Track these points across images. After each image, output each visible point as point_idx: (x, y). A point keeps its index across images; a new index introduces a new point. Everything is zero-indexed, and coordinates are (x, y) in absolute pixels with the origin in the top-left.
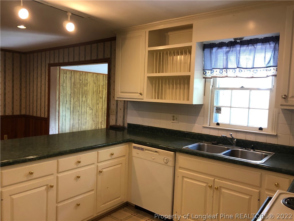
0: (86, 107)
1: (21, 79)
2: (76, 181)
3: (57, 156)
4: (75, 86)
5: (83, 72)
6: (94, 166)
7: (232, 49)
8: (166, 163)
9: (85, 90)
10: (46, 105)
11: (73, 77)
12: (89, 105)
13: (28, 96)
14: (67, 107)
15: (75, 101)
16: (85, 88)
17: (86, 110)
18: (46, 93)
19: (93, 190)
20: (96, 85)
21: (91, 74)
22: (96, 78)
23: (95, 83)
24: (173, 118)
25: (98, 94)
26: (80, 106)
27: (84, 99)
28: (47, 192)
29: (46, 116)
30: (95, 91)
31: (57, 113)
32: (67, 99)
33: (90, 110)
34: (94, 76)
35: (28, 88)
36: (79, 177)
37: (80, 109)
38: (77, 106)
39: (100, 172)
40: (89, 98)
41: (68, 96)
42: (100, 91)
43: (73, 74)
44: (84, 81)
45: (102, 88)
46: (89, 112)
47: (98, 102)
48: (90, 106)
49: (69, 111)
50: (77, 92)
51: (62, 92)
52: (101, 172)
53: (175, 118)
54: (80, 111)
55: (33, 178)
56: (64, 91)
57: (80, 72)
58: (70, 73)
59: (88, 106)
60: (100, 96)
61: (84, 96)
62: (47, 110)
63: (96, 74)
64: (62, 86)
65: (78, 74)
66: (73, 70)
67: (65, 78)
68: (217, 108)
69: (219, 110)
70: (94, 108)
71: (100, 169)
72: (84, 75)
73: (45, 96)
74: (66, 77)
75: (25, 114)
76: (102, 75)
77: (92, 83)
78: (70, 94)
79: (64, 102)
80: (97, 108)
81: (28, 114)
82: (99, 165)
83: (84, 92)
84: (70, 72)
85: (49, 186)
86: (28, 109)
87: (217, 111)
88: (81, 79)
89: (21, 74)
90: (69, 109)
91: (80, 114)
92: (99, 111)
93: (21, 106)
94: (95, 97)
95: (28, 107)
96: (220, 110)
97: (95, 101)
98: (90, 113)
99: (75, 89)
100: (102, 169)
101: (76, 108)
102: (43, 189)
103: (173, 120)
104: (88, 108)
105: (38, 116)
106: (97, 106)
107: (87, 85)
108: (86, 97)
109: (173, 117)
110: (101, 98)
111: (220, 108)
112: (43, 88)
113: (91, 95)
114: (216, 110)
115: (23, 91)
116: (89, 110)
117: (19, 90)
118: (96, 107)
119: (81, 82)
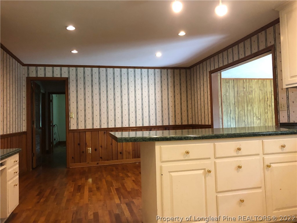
0: (252, 116)
1: (187, 92)
2: (238, 172)
3: (213, 138)
4: (238, 95)
5: (246, 79)
6: (259, 158)
9: (250, 98)
10: (209, 112)
11: (236, 85)
12: (256, 115)
13: (193, 107)
14: (231, 117)
15: (239, 110)
16: (250, 96)
17: (253, 121)
18: (209, 101)
19: (260, 188)
20: (262, 92)
21: (256, 80)
22: (262, 84)
23: (261, 90)
25: (265, 102)
26: (246, 116)
27: (249, 108)
28: (205, 178)
29: (210, 123)
30: (262, 99)
31: (221, 120)
32: (231, 108)
33: (258, 120)
34: (260, 82)
35: (193, 99)
36: (240, 167)
37: (246, 119)
38: (242, 115)
39: (267, 166)
40: (256, 107)
41: (232, 105)
42: (267, 99)
43: (236, 82)
44: (249, 89)
45: (269, 94)
46: (256, 122)
47: (267, 111)
48: (258, 116)
49: (234, 121)
50: (242, 101)
51: (225, 101)
52: (269, 166)
54: (246, 121)
55: (189, 158)
56: (227, 100)
57: (243, 79)
58: (233, 82)
59: (254, 115)
60: (268, 104)
61: (250, 105)
62: (210, 117)
63: (262, 80)
64: (225, 95)
65: (242, 81)
66: (235, 79)
67: (227, 88)
70: (263, 118)
71: (267, 163)
72: (248, 82)
73: (208, 104)
74: (229, 86)
75: (192, 124)
76: (269, 80)
77: (257, 90)
78: (234, 103)
79: (228, 112)
80: (266, 117)
81: (194, 123)
82: (266, 157)
83: (249, 101)
84: (232, 80)
85: (207, 170)
86: (194, 119)
88: (245, 86)
89: (187, 87)
90: (234, 119)
91: (247, 124)
92: (269, 121)
93: (188, 116)
94: (262, 105)
95: (194, 117)
97: (262, 110)
98: (258, 123)
99: (239, 98)
100: (270, 163)
101: (242, 118)
102: (200, 173)
104: (255, 118)
105: (202, 124)
106: (266, 115)
107: (252, 93)
108: (251, 105)
110: (270, 106)
112: (206, 96)
113: (257, 103)
115: (189, 102)
116: (256, 120)
117: (186, 102)
118: (264, 117)
119: (245, 90)
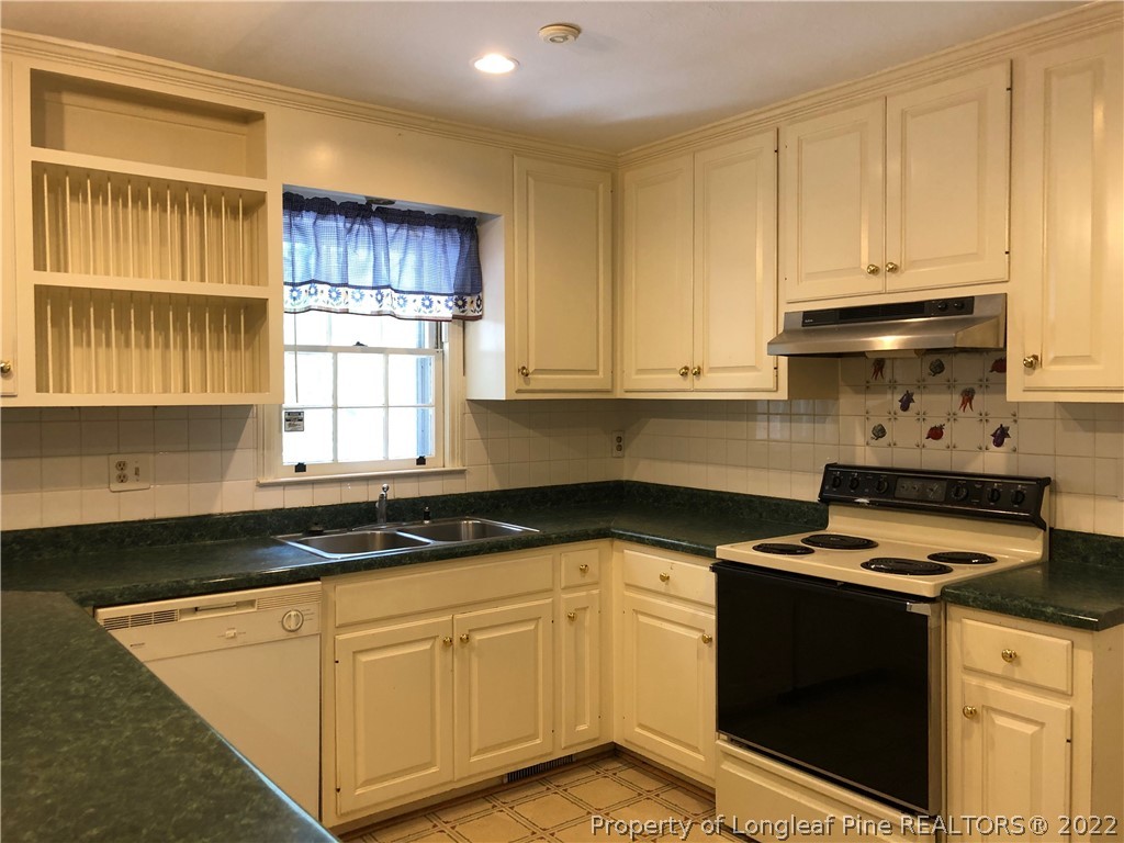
7: (356, 226)
8: (291, 631)
24: (118, 472)
53: (129, 471)
68: (289, 414)
69: (295, 420)
87: (290, 425)
96: (301, 420)
103: (122, 479)
109: (121, 466)
111: (299, 414)
114: (287, 420)
